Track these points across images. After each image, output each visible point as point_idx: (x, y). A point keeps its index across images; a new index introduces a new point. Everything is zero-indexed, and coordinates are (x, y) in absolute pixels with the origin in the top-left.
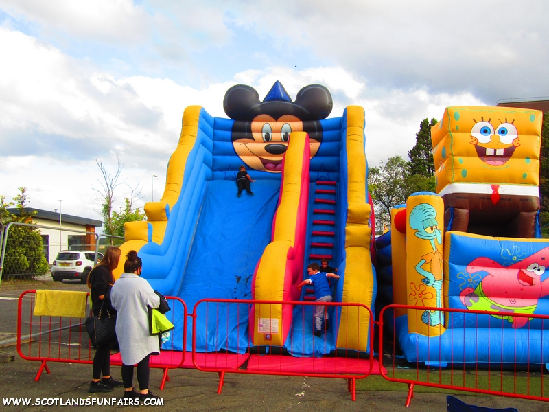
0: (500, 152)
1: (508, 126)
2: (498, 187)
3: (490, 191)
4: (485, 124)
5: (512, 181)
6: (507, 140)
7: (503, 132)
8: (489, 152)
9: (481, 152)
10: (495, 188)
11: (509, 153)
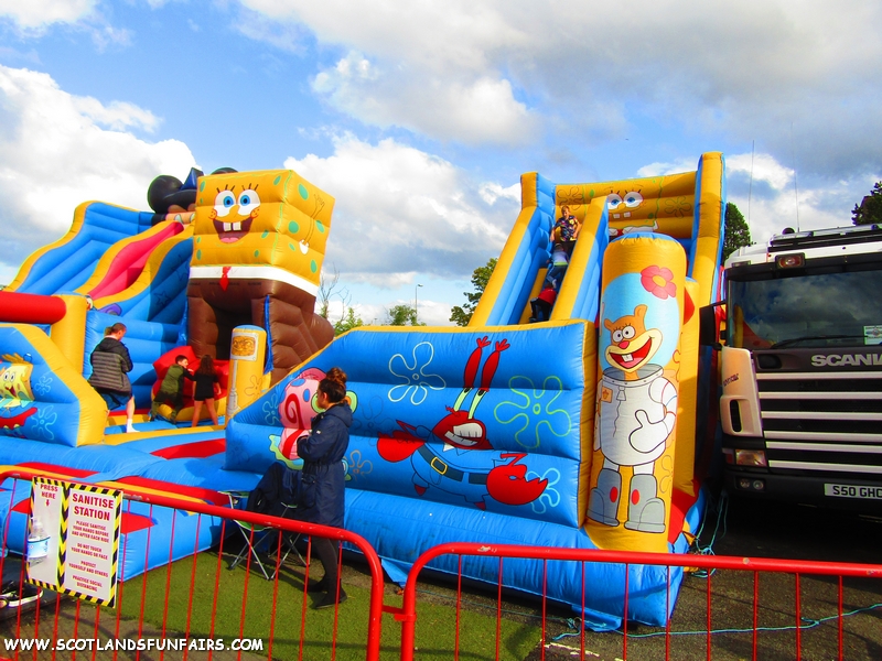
0: (237, 226)
1: (250, 194)
2: (229, 268)
3: (220, 275)
4: (229, 193)
5: (245, 261)
6: (245, 211)
7: (246, 201)
8: (227, 227)
9: (219, 226)
10: (225, 271)
11: (247, 225)
